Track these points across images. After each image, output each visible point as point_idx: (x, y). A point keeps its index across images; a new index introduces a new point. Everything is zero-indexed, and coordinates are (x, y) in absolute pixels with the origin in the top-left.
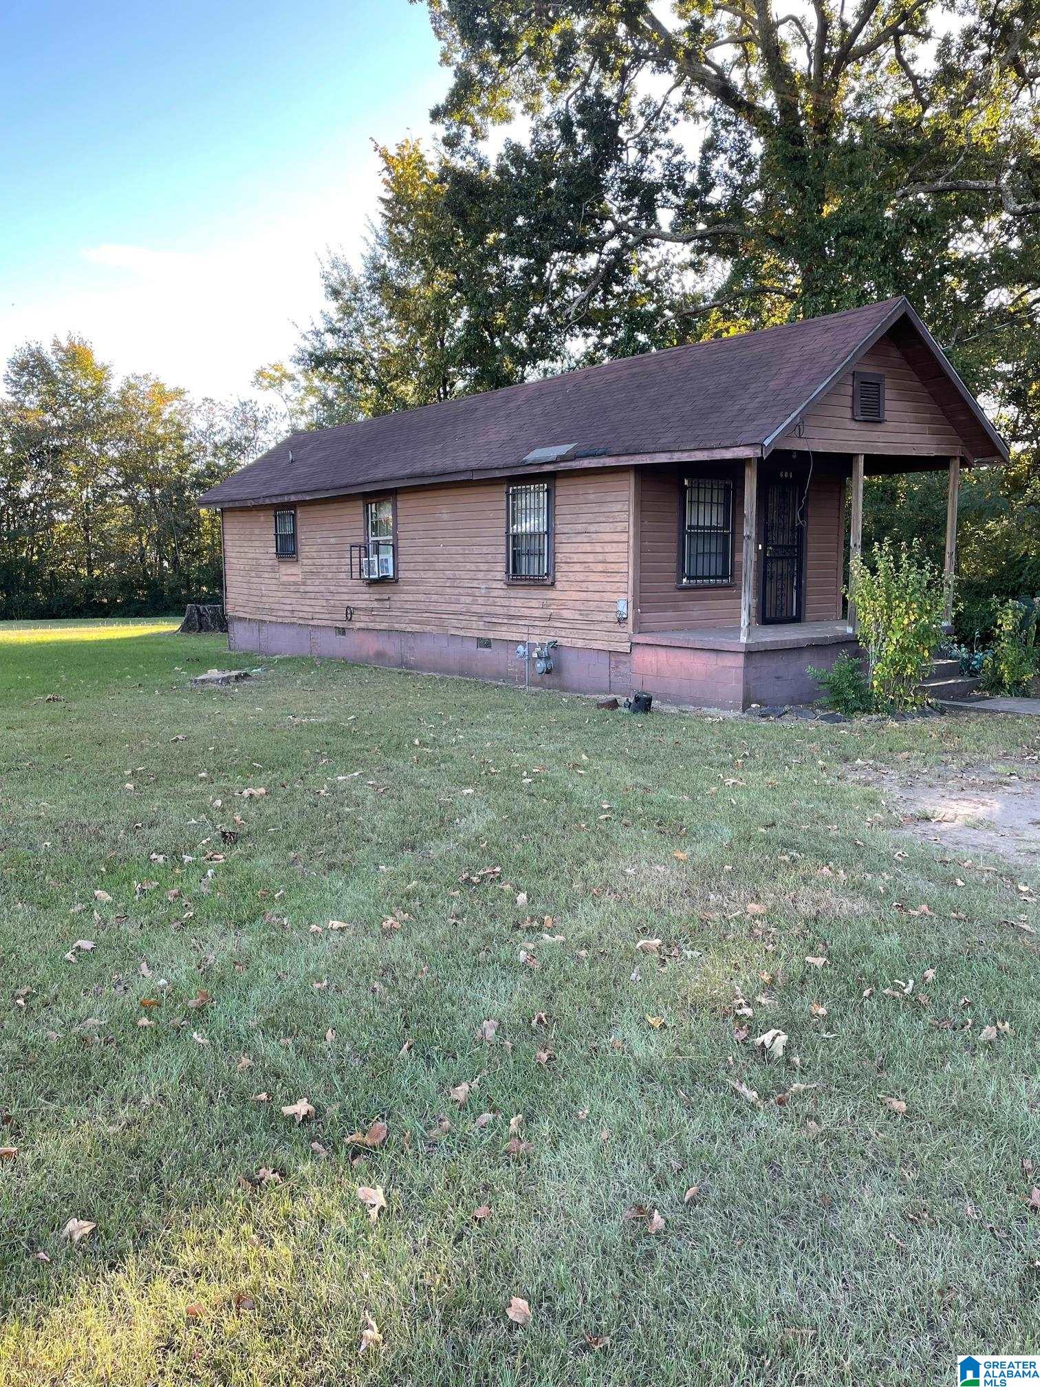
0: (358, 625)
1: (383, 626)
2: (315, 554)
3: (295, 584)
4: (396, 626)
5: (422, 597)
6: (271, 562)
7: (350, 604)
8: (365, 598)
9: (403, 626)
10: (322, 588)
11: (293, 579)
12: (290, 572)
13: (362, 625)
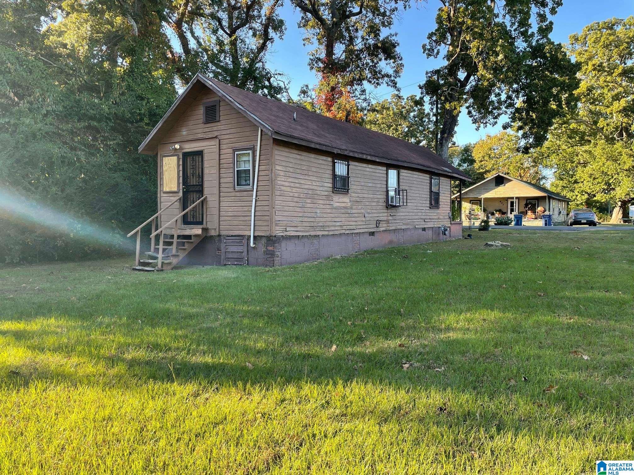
0: (382, 229)
1: (393, 228)
2: (359, 191)
3: (345, 208)
4: (398, 227)
5: (407, 214)
6: (326, 193)
7: (378, 218)
8: (385, 215)
9: (401, 227)
10: (363, 211)
11: (343, 205)
12: (340, 200)
13: (384, 229)
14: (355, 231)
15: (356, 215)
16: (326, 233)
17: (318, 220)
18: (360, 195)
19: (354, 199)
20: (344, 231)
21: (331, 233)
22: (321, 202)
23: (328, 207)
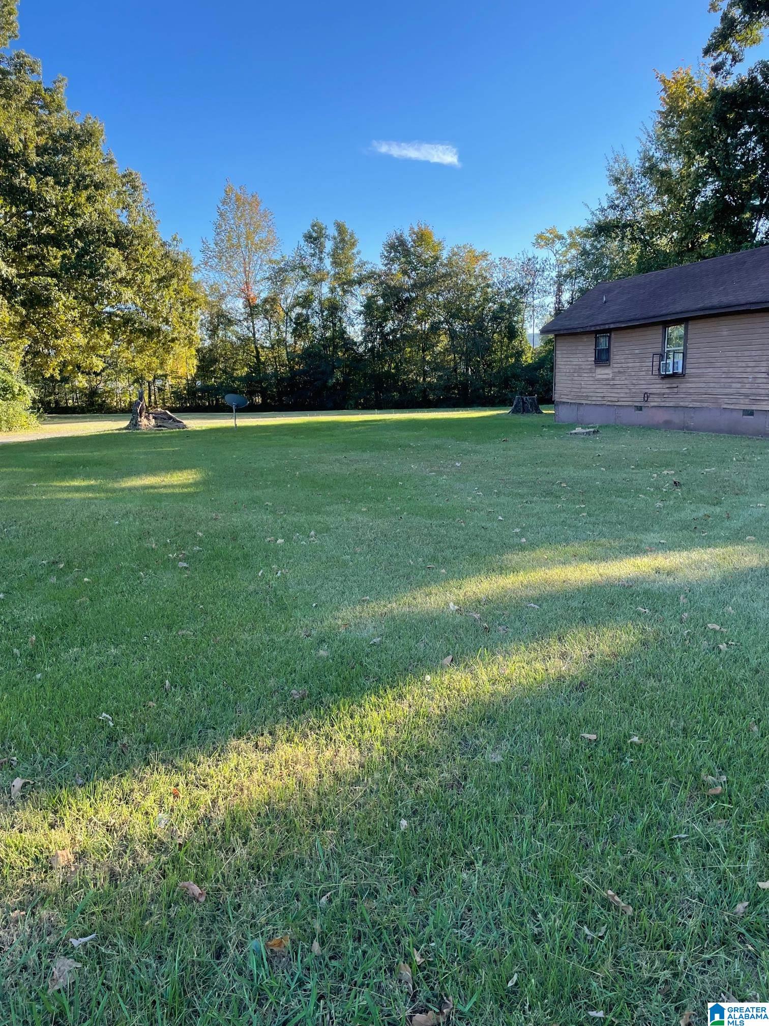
0: (652, 404)
1: (671, 404)
2: (623, 361)
3: (607, 379)
4: (682, 404)
5: (703, 385)
6: (590, 367)
7: (647, 391)
8: (659, 387)
9: (686, 404)
10: (626, 382)
11: (605, 376)
12: (603, 373)
13: (655, 404)
14: (617, 404)
15: (619, 387)
16: (589, 402)
17: (583, 390)
18: (624, 365)
19: (616, 370)
20: (604, 402)
21: (594, 403)
22: (586, 375)
23: (591, 379)
